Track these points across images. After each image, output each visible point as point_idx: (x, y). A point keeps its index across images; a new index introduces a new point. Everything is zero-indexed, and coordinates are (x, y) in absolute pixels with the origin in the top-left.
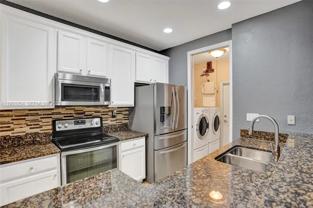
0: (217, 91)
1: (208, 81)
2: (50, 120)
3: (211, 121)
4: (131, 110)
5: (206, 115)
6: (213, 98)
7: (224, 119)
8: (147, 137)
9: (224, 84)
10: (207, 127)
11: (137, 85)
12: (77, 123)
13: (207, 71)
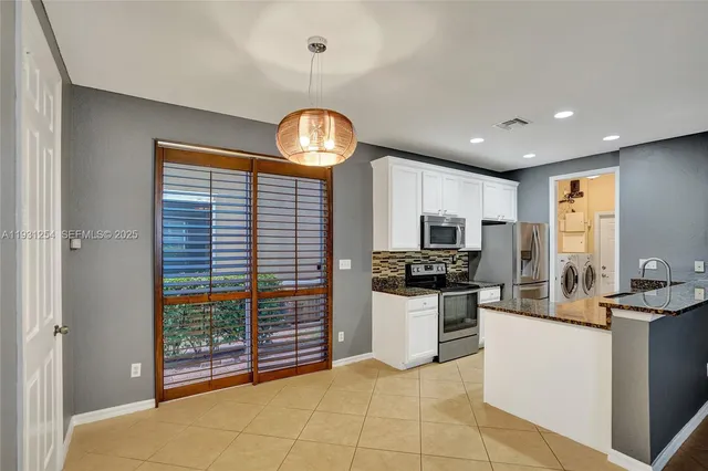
0: (589, 227)
1: (573, 211)
2: (404, 264)
3: (581, 273)
4: (474, 255)
5: (574, 263)
6: (583, 238)
7: (602, 272)
8: (502, 288)
9: (601, 217)
10: (576, 280)
11: (485, 223)
12: (426, 269)
13: (571, 195)
